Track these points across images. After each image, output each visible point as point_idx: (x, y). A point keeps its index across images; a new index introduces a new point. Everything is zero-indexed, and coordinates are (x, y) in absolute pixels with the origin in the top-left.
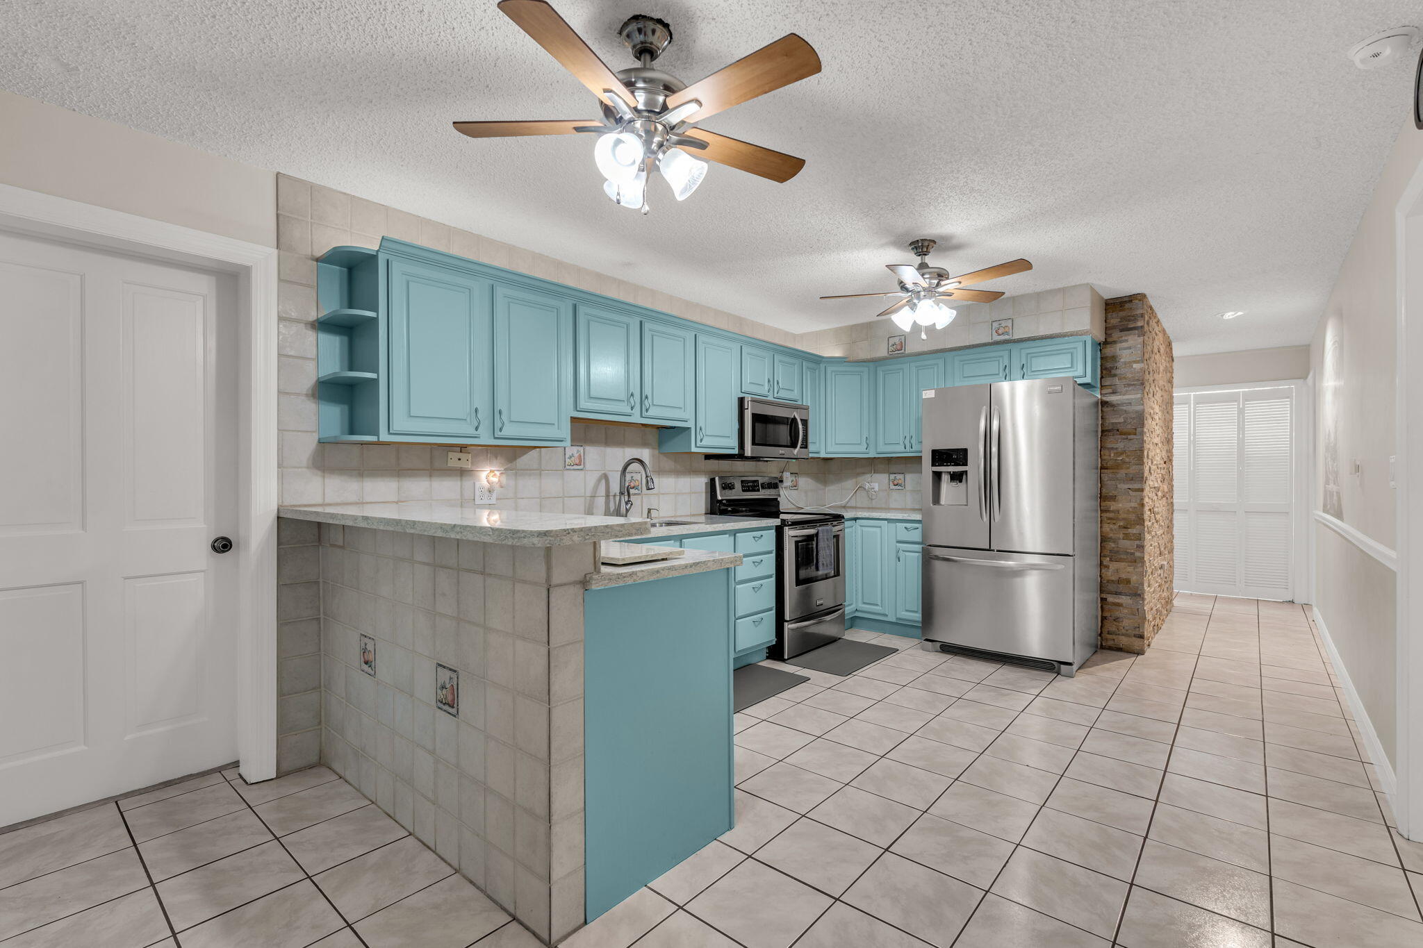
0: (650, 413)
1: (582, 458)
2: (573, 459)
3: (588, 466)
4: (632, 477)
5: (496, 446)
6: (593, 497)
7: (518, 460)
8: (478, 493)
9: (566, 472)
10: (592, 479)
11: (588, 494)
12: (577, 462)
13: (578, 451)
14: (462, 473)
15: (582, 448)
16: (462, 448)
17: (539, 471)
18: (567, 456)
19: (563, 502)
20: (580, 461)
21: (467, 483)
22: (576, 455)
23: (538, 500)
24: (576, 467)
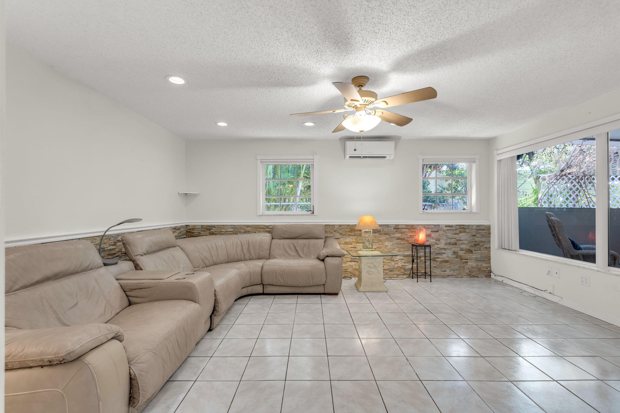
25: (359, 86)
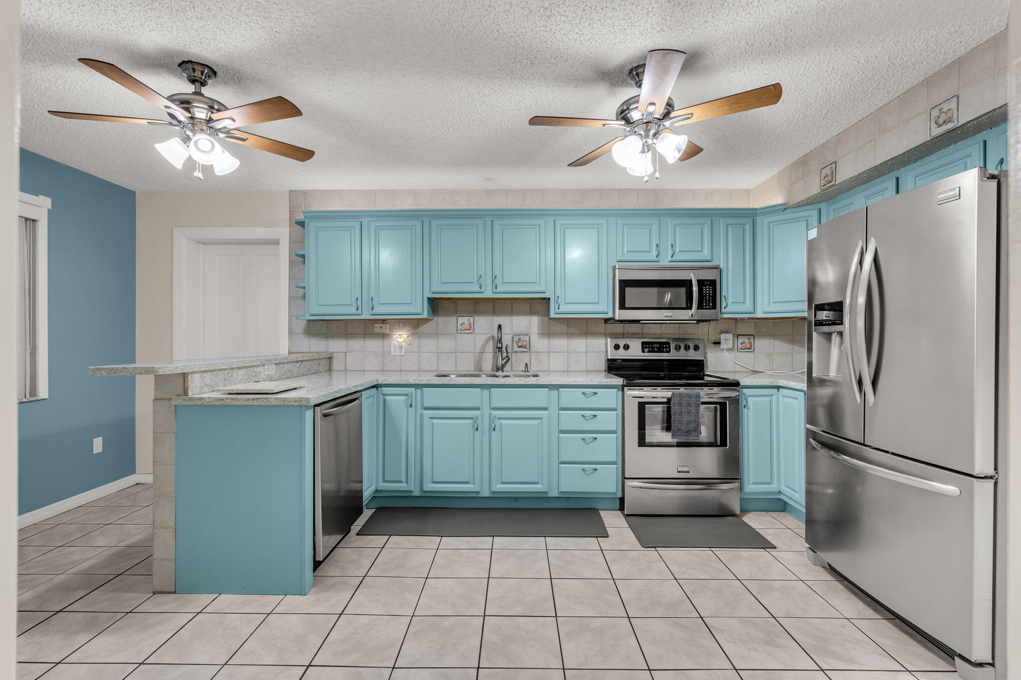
0: (499, 289)
1: (472, 325)
2: (464, 326)
3: (477, 331)
4: (520, 339)
5: (404, 319)
6: (482, 352)
7: (420, 328)
8: (392, 348)
9: (459, 335)
10: (480, 340)
11: (478, 350)
12: (468, 328)
13: (468, 320)
14: (384, 336)
15: (472, 318)
16: (384, 321)
17: (436, 335)
18: (459, 324)
19: (456, 356)
20: (470, 327)
21: (386, 342)
22: (466, 323)
23: (436, 354)
24: (466, 331)
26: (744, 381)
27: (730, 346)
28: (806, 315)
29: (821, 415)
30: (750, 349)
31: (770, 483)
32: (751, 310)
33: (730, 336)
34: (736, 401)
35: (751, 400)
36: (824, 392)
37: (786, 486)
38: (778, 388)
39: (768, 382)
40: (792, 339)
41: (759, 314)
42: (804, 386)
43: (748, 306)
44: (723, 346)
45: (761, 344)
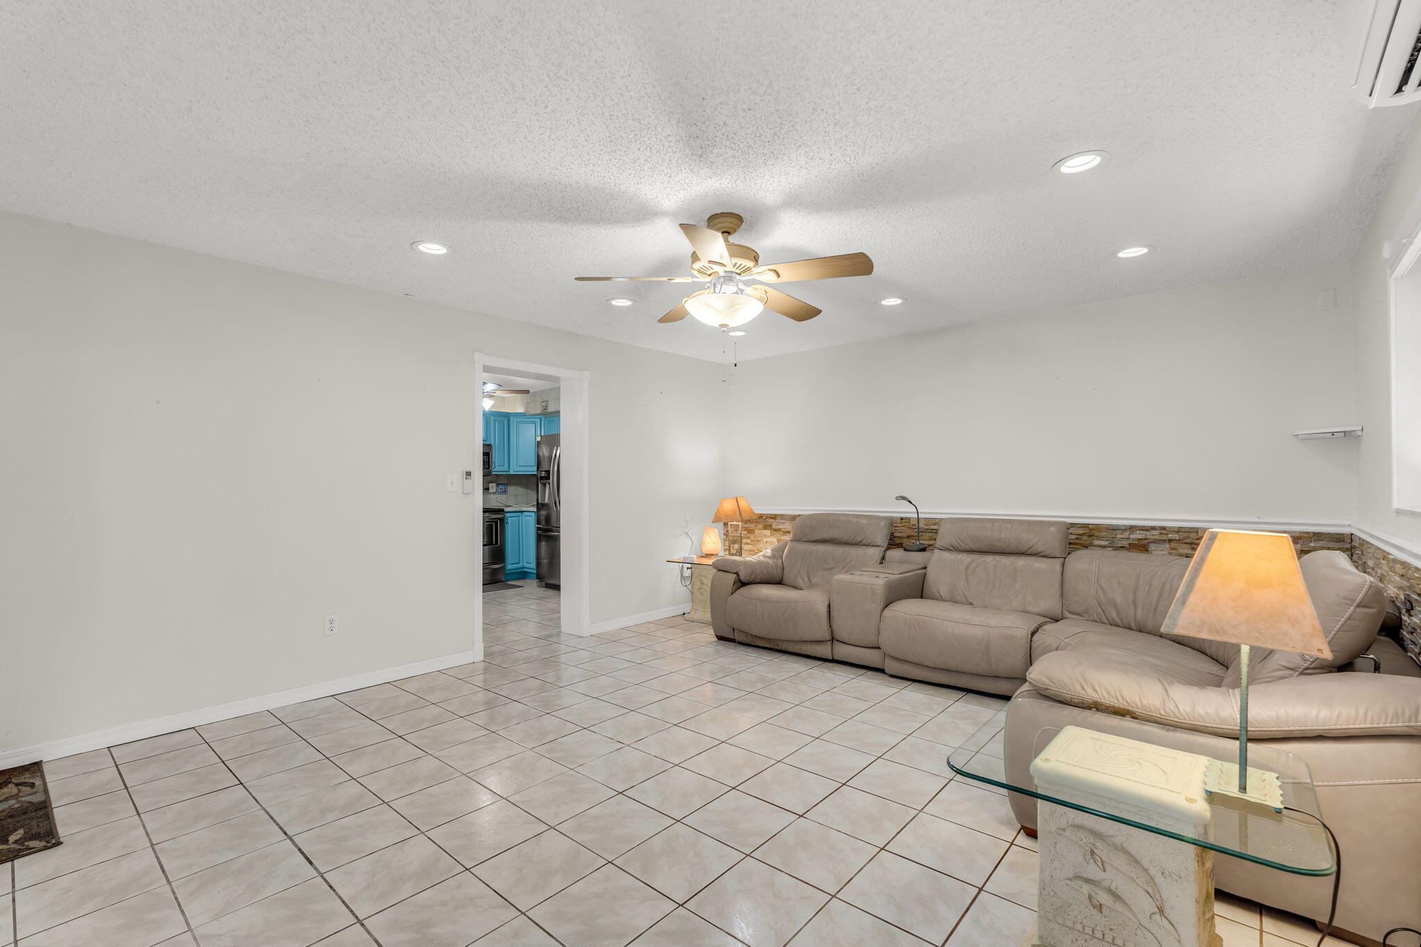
25: (723, 233)
26: (507, 509)
27: (495, 491)
28: (536, 473)
29: (543, 522)
30: (505, 492)
31: (519, 563)
32: (508, 470)
33: (494, 485)
34: (502, 520)
35: (509, 519)
36: (543, 513)
37: (527, 563)
38: (522, 512)
39: (517, 509)
40: (526, 486)
41: (512, 473)
42: (535, 509)
43: (506, 468)
44: (490, 491)
45: (511, 489)
